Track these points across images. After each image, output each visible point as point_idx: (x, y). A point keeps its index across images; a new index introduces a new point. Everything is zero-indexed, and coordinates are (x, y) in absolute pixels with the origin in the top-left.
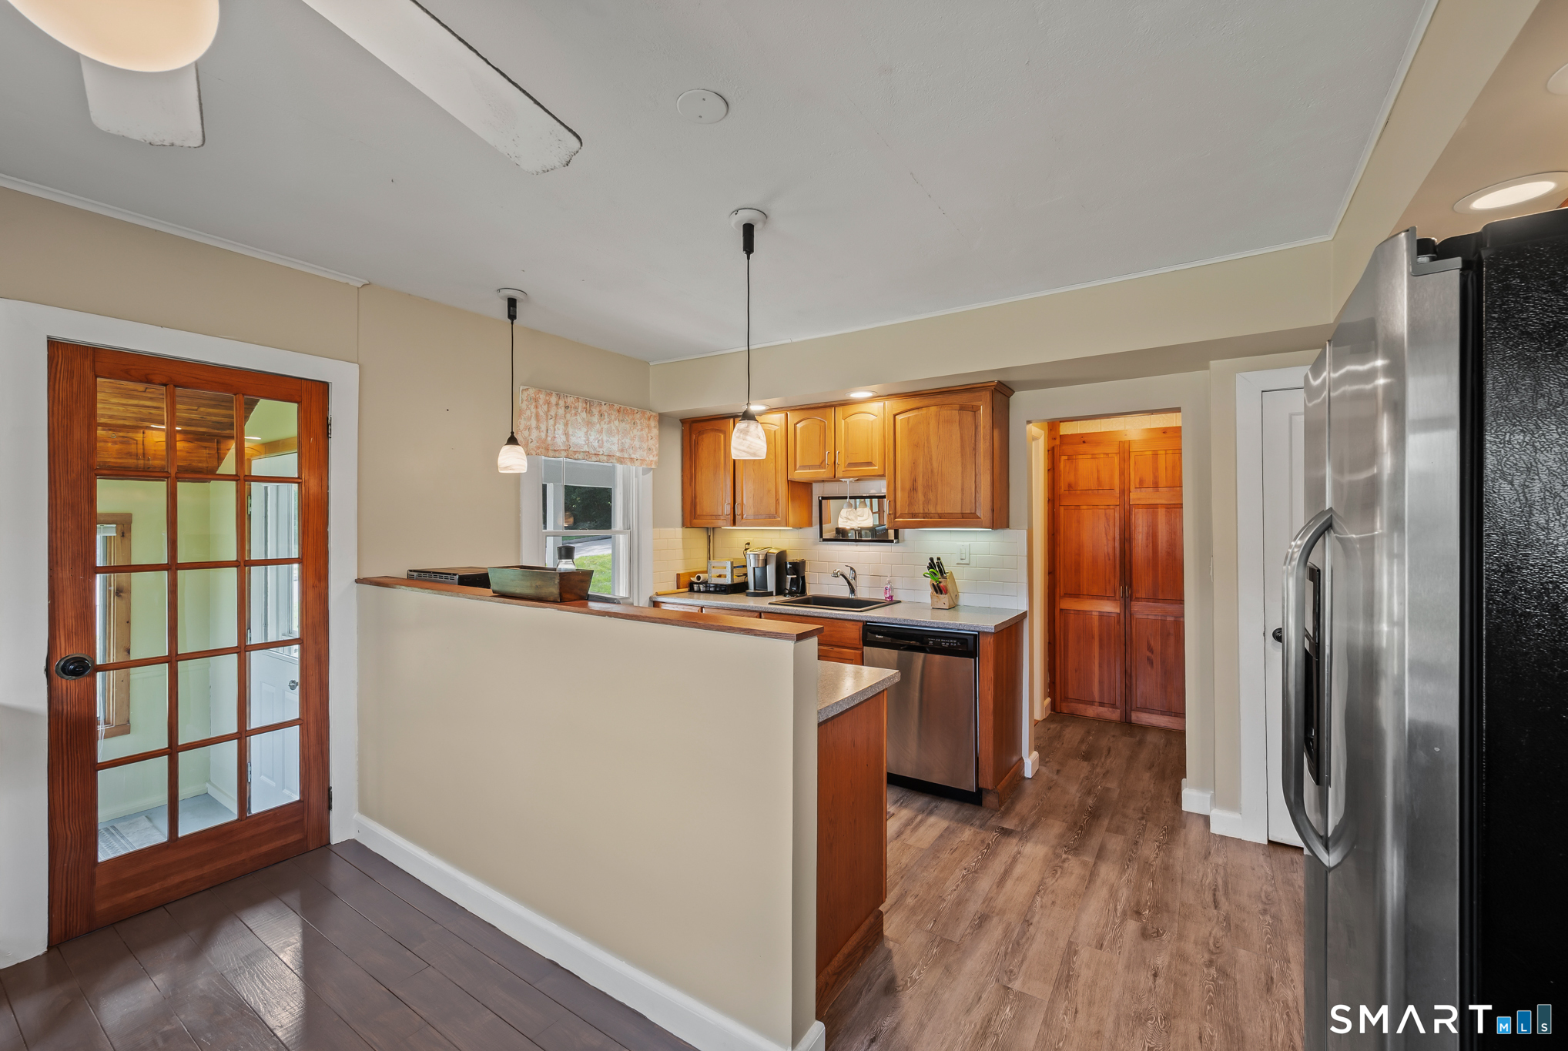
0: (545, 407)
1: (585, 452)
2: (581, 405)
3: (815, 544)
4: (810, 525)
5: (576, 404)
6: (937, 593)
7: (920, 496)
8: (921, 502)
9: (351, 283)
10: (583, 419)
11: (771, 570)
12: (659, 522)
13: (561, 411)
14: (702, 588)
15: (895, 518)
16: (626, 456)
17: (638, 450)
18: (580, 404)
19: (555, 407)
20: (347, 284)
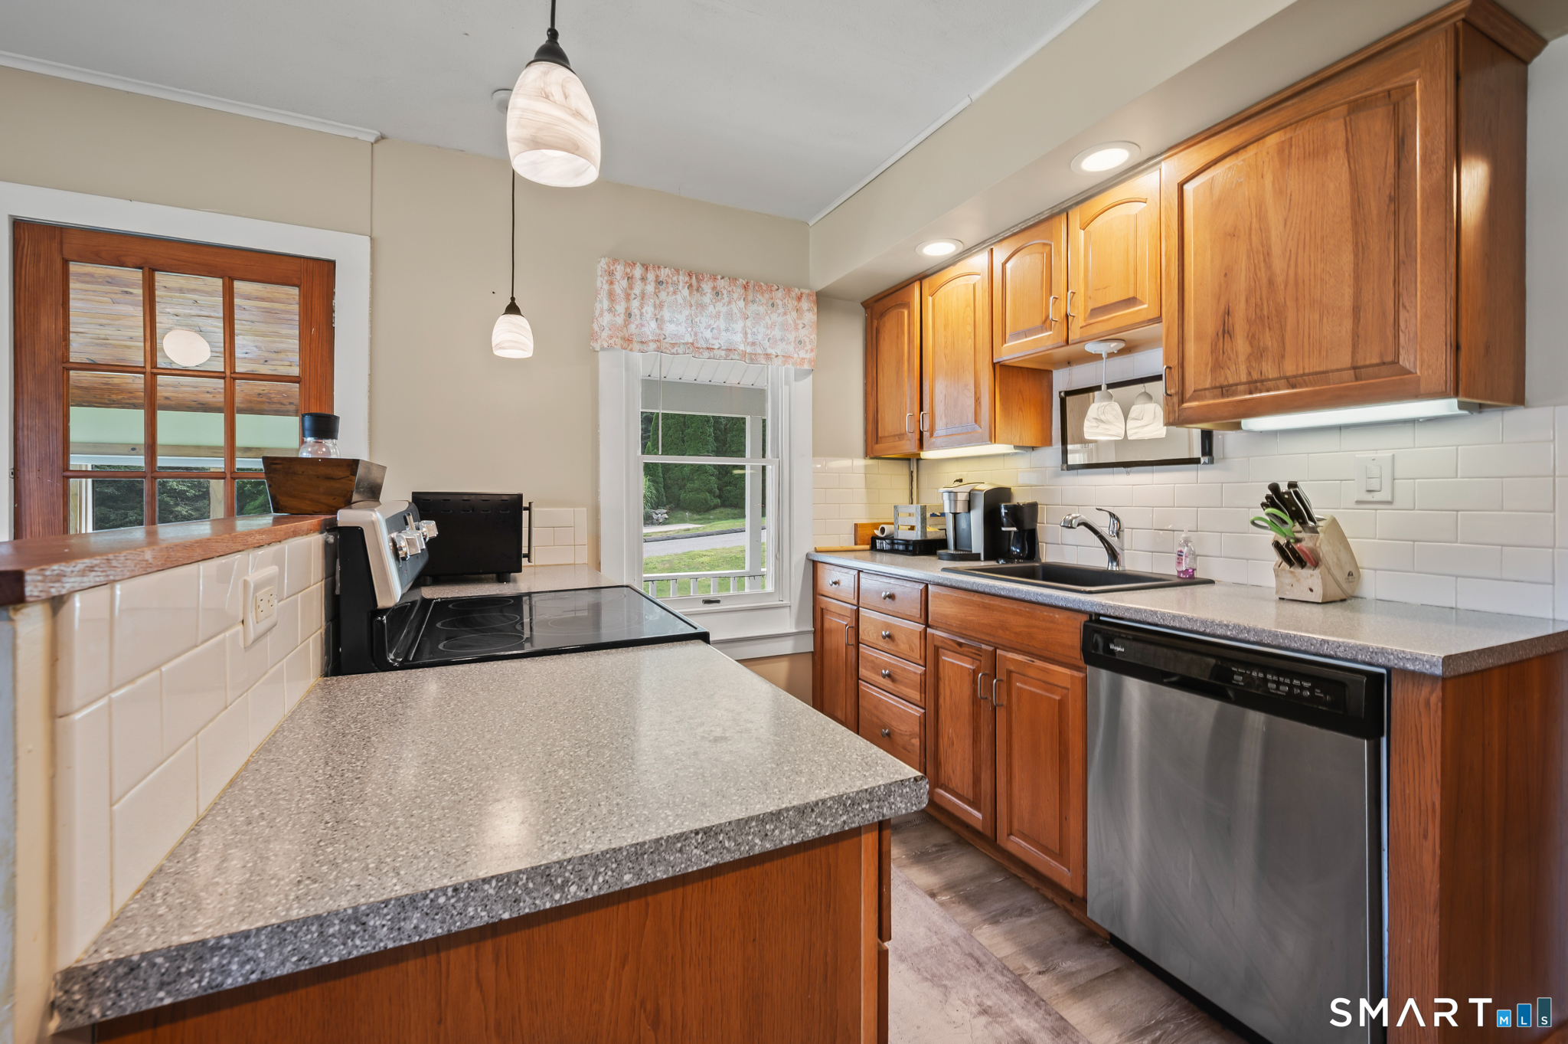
0: (624, 283)
1: (687, 343)
2: (683, 278)
3: (1057, 475)
4: (1047, 442)
5: (675, 278)
6: (1291, 564)
7: (1241, 345)
8: (1242, 358)
9: (361, 137)
10: (684, 299)
11: (977, 517)
12: (822, 448)
13: (650, 288)
14: (886, 545)
15: (1182, 401)
16: (759, 351)
17: (779, 343)
18: (681, 278)
19: (639, 282)
20: (356, 139)
